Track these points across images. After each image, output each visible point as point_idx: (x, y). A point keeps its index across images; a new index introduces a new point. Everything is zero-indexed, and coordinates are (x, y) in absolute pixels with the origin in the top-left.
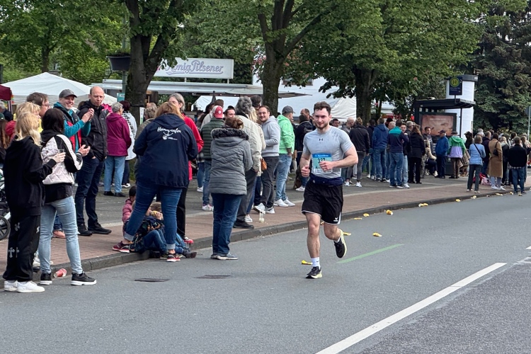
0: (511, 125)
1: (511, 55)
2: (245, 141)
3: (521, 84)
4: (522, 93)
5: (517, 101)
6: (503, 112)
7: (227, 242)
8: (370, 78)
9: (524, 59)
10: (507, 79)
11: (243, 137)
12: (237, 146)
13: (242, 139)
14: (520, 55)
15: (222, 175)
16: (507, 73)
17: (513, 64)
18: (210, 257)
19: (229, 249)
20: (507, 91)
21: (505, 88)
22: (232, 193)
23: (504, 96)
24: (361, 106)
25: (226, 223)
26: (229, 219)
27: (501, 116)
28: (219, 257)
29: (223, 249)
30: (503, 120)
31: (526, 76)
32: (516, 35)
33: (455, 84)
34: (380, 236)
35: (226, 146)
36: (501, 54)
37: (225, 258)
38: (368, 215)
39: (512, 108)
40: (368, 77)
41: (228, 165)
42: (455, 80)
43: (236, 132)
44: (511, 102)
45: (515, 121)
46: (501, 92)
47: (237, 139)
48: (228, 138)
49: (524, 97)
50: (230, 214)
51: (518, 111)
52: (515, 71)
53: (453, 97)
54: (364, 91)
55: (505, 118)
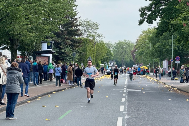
0: (63, 59)
1: (63, 33)
2: (20, 72)
3: (66, 44)
4: (67, 47)
5: (65, 50)
6: (60, 54)
7: (13, 112)
8: (16, 43)
9: (67, 34)
10: (61, 42)
11: (19, 71)
12: (16, 74)
13: (18, 72)
14: (66, 33)
15: (10, 86)
16: (61, 40)
17: (64, 36)
18: (5, 118)
19: (14, 115)
20: (61, 47)
21: (61, 45)
22: (14, 93)
23: (61, 49)
24: (13, 54)
25: (12, 105)
26: (13, 103)
27: (59, 56)
28: (10, 119)
29: (11, 115)
30: (60, 58)
31: (69, 41)
32: (65, 25)
33: (49, 45)
34: (58, 107)
35: (11, 74)
36: (59, 33)
37: (12, 119)
38: (40, 98)
39: (63, 53)
40: (16, 42)
41: (12, 81)
42: (49, 43)
43: (15, 68)
44: (63, 51)
45: (65, 58)
46: (59, 47)
47: (16, 72)
48: (12, 71)
49: (68, 49)
50: (14, 101)
51: (66, 54)
52: (64, 39)
53: (48, 50)
54: (14, 47)
55: (61, 57)
